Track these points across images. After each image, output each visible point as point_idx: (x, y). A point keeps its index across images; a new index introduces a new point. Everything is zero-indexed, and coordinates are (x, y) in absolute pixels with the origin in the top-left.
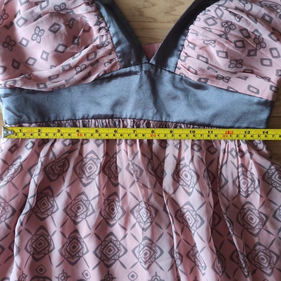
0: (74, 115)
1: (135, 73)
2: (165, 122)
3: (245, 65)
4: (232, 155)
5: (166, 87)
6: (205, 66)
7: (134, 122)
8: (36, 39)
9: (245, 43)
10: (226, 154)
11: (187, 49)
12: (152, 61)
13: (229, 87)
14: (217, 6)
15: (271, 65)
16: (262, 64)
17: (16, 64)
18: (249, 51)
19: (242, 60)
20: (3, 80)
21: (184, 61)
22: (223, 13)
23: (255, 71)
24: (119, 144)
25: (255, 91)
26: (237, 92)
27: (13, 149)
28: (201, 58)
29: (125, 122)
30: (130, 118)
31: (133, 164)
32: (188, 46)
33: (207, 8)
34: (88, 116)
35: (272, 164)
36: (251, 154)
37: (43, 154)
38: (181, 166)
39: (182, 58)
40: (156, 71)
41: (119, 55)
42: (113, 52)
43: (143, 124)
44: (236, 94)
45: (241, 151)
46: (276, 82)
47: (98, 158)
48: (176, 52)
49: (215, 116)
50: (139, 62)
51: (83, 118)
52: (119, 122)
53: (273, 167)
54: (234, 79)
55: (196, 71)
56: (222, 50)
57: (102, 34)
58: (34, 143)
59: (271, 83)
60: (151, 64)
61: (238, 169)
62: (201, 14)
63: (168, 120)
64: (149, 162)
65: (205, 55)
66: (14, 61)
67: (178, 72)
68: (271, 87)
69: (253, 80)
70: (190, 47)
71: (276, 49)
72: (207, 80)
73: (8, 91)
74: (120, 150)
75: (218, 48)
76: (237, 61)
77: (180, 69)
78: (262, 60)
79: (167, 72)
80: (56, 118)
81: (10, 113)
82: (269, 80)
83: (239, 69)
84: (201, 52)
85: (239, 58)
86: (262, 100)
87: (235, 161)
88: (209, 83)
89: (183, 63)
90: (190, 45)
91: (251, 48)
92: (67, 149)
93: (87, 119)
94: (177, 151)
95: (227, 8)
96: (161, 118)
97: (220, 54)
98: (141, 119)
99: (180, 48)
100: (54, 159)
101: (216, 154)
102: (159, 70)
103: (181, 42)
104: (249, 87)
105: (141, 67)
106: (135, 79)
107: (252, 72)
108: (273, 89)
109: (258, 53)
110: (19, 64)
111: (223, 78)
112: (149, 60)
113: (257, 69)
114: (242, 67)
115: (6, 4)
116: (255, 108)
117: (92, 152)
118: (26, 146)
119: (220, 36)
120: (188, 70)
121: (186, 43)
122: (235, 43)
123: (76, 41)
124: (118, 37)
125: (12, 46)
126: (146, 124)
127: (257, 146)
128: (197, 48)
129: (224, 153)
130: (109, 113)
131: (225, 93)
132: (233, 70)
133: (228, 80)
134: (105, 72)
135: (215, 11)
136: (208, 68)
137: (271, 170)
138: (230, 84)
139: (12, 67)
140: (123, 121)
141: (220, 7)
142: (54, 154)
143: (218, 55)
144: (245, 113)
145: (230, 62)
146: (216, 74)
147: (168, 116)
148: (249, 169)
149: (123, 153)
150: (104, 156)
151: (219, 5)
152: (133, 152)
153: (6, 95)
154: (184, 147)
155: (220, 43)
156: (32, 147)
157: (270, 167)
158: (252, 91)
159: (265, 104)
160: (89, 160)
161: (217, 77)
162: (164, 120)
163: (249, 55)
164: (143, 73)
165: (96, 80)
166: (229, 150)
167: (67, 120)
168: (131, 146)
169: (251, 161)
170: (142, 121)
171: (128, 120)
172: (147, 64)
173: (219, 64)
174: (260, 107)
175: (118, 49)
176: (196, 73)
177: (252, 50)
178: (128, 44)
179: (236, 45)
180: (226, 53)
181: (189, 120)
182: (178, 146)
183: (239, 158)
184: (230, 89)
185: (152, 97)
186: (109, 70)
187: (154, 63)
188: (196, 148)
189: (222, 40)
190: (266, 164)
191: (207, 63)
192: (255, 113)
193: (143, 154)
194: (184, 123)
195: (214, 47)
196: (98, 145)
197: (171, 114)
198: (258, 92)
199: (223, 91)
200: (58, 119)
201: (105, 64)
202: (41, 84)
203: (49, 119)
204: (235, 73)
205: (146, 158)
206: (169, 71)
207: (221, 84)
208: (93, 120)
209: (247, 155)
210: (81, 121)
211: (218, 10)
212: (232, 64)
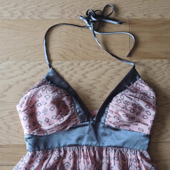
0: (59, 145)
1: (87, 125)
2: (102, 147)
3: (136, 119)
4: (134, 161)
5: (101, 131)
6: (118, 121)
7: (87, 147)
8: (44, 113)
9: (135, 110)
10: (131, 161)
11: (109, 114)
12: (94, 119)
13: (130, 129)
14: (121, 94)
15: (147, 118)
16: (144, 118)
17: (34, 124)
18: (137, 113)
19: (134, 117)
20: (28, 132)
21: (108, 119)
22: (124, 97)
23: (141, 121)
24: (80, 158)
25: (142, 130)
26: (134, 131)
27: (30, 163)
28: (116, 117)
29: (83, 147)
30: (85, 146)
31: (87, 168)
32: (110, 112)
33: (117, 95)
34: (66, 145)
35: (153, 166)
36: (142, 161)
37: (44, 164)
38: (110, 168)
39: (107, 117)
40: (96, 123)
41: (79, 117)
42: (77, 116)
43: (91, 148)
44: (133, 132)
45: (138, 159)
46: (151, 126)
47: (70, 165)
48: (105, 115)
49: (125, 143)
50: (88, 120)
51: (63, 147)
52: (80, 147)
53: (153, 168)
54: (132, 125)
55: (114, 123)
56: (125, 114)
57: (72, 108)
58: (40, 160)
59: (148, 127)
60: (94, 120)
61: (137, 168)
62: (114, 98)
63: (103, 146)
64: (95, 166)
65: (117, 116)
66: (33, 122)
67: (106, 123)
68: (149, 128)
69: (140, 125)
70: (111, 113)
71: (149, 111)
72: (119, 126)
73: (30, 136)
74: (81, 161)
75: (123, 113)
76: (132, 118)
77: (107, 122)
78: (143, 116)
79: (101, 124)
80: (51, 147)
81: (31, 146)
82: (147, 125)
83: (133, 121)
84: (115, 115)
85: (133, 116)
86: (145, 134)
87: (135, 164)
88: (121, 128)
89: (108, 120)
90: (111, 112)
91: (138, 112)
92: (56, 162)
93: (65, 147)
94: (108, 161)
95: (125, 95)
96: (100, 145)
97: (124, 115)
98: (90, 146)
99: (106, 113)
100: (49, 167)
101: (127, 161)
102: (98, 123)
103: (106, 110)
104: (139, 128)
105: (90, 122)
106: (87, 128)
107: (140, 122)
108: (150, 129)
109: (141, 113)
110: (35, 123)
111: (127, 125)
112: (93, 119)
113: (142, 120)
114: (134, 120)
115: (31, 98)
116: (142, 138)
117: (68, 162)
118: (37, 161)
119: (123, 108)
120: (111, 122)
121: (109, 111)
122: (130, 110)
123: (61, 113)
124: (79, 110)
125: (33, 115)
126: (93, 148)
127: (145, 157)
128: (113, 113)
129: (130, 160)
130: (76, 143)
131: (128, 132)
132: (131, 122)
133: (129, 126)
134: (74, 125)
135: (121, 97)
136: (120, 122)
137: (152, 169)
138: (130, 128)
139: (33, 126)
140: (82, 147)
141: (123, 95)
142: (49, 164)
143: (123, 116)
144: (138, 141)
145: (129, 118)
146: (123, 124)
147: (103, 144)
148: (142, 168)
149: (82, 162)
150: (73, 164)
151: (122, 94)
152: (87, 162)
153: (29, 138)
154: (111, 158)
155: (123, 111)
156: (40, 162)
157: (152, 167)
158: (140, 131)
159: (147, 136)
160: (66, 166)
161: (124, 125)
162: (101, 146)
163: (137, 115)
164: (90, 125)
165: (69, 128)
166: (133, 159)
167: (56, 148)
168: (86, 159)
169: (143, 165)
170: (91, 147)
171: (84, 146)
172: (92, 121)
173: (124, 120)
174: (145, 138)
175: (79, 115)
176: (114, 124)
177: (138, 113)
178: (83, 112)
179: (131, 112)
180: (127, 115)
181: (113, 145)
182: (109, 158)
183: (137, 163)
184: (131, 130)
185: (95, 135)
186: (75, 124)
187: (95, 120)
188: (116, 159)
189: (124, 110)
190: (150, 166)
191: (119, 119)
192: (143, 141)
193: (92, 163)
194: (110, 147)
195: (121, 113)
196: (70, 159)
197: (104, 143)
198: (143, 131)
199: (127, 131)
200: (52, 148)
201: (73, 122)
202: (45, 133)
203: (48, 148)
204: (132, 123)
205: (93, 165)
206: (102, 123)
207: (126, 128)
208: (68, 147)
209: (141, 162)
210: (62, 148)
211: (122, 96)
212: (130, 119)
